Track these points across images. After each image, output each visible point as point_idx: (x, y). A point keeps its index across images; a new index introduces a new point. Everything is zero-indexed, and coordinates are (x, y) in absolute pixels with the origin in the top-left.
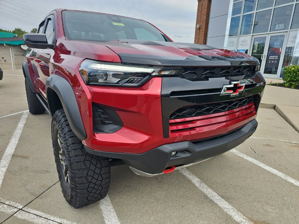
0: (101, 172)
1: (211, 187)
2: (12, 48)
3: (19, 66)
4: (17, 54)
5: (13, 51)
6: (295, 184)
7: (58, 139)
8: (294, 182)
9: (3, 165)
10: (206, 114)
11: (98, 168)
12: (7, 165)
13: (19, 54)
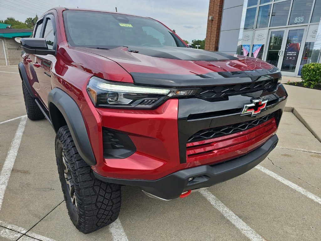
0: (112, 197)
1: (227, 205)
2: (5, 41)
3: (13, 62)
4: (11, 48)
5: (6, 45)
6: (316, 200)
7: (63, 157)
8: (315, 198)
9: (2, 182)
10: (225, 135)
11: (108, 193)
12: (6, 181)
13: (13, 48)
